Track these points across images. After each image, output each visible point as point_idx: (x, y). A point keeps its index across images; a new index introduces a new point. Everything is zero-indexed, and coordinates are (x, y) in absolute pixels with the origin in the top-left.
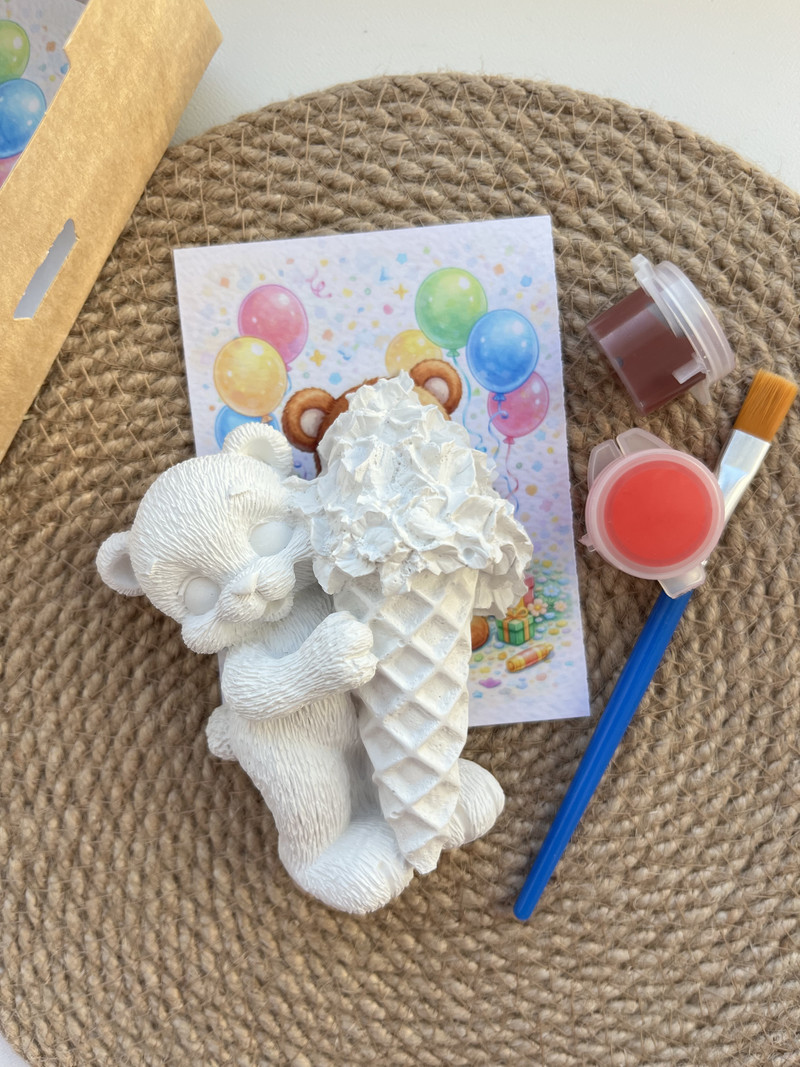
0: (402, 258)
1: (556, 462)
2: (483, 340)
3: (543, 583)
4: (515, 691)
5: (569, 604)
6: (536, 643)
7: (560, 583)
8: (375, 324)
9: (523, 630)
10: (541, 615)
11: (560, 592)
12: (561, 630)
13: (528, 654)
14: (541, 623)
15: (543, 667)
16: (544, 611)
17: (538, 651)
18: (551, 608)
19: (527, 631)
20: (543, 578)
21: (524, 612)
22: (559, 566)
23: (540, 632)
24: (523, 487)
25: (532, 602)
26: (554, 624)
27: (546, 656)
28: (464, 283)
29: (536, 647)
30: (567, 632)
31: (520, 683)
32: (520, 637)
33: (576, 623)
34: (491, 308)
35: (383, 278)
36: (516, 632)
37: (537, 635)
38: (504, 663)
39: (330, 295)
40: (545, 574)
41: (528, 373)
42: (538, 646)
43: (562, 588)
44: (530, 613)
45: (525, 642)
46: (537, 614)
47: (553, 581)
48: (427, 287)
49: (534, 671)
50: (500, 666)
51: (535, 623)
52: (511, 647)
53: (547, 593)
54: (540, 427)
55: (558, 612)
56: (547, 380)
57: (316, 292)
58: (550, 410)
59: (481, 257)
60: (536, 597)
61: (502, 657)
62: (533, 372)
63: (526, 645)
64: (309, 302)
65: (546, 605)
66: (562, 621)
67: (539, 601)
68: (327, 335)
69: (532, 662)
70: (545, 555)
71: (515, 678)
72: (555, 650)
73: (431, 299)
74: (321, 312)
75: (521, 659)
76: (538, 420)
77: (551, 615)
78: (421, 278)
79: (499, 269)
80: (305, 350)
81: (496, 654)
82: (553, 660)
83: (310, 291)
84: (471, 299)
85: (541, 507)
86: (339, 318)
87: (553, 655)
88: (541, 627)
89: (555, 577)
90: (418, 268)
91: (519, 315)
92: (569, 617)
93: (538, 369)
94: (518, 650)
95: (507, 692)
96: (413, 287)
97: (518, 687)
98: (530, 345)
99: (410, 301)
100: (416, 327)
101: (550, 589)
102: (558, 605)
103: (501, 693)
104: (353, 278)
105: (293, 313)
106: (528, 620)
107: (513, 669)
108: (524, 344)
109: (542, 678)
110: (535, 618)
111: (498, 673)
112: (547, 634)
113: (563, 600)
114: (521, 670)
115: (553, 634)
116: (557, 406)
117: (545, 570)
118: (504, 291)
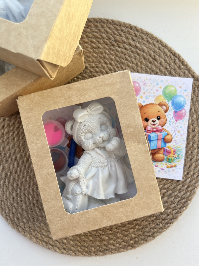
0: (162, 81)
1: (185, 127)
2: (175, 100)
3: (177, 151)
4: (167, 172)
5: (182, 157)
6: (173, 163)
8: (154, 93)
10: (176, 158)
11: (181, 154)
12: (179, 161)
13: (171, 165)
14: (175, 159)
15: (174, 168)
16: (176, 157)
17: (174, 165)
18: (178, 156)
19: (172, 160)
20: (178, 150)
21: (172, 156)
22: (182, 148)
23: (175, 161)
24: (177, 131)
25: (174, 154)
26: (178, 160)
27: (175, 166)
28: (173, 89)
29: (173, 164)
30: (181, 162)
31: (168, 170)
32: (170, 161)
33: (183, 161)
34: (177, 94)
35: (157, 84)
36: (170, 160)
37: (174, 161)
38: (166, 166)
39: (146, 86)
40: (178, 149)
41: (182, 108)
42: (174, 164)
43: (181, 153)
44: (173, 157)
45: (171, 162)
48: (166, 88)
49: (172, 169)
50: (165, 166)
51: (174, 159)
52: (168, 163)
53: (178, 153)
54: (183, 119)
55: (179, 158)
56: (186, 110)
57: (144, 85)
58: (186, 116)
59: (177, 84)
60: (175, 154)
61: (166, 164)
62: (184, 108)
63: (171, 163)
64: (142, 86)
66: (180, 160)
67: (176, 155)
68: (144, 93)
69: (172, 167)
70: (179, 145)
71: (168, 169)
72: (177, 165)
73: (166, 90)
74: (144, 89)
75: (170, 166)
76: (183, 118)
77: (178, 158)
78: (165, 86)
79: (180, 87)
80: (139, 95)
82: (177, 167)
83: (142, 84)
84: (174, 92)
85: (180, 136)
86: (147, 90)
87: (177, 166)
88: (175, 160)
89: (180, 150)
90: (164, 84)
91: (183, 97)
92: (181, 159)
93: (185, 108)
94: (170, 164)
95: (165, 172)
96: (163, 87)
97: (168, 171)
98: (184, 103)
99: (162, 90)
100: (162, 95)
101: (179, 153)
102: (180, 156)
103: (164, 172)
104: (151, 83)
105: (138, 88)
106: (173, 158)
107: (168, 167)
108: (183, 102)
109: (173, 170)
110: (174, 158)
111: (164, 167)
112: (176, 162)
113: (181, 155)
114: (169, 168)
115: (178, 162)
116: (187, 116)
117: (178, 148)
118: (181, 92)
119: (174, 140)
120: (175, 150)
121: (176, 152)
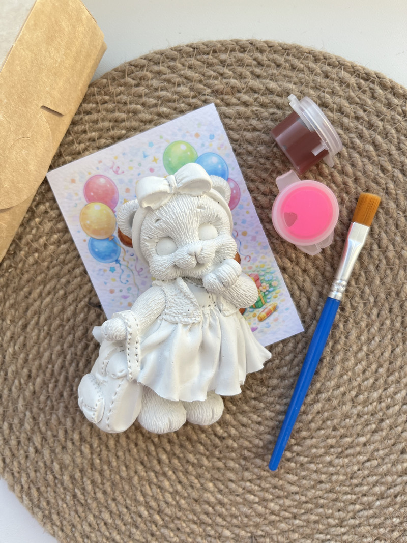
0: (151, 145)
1: (252, 217)
3: (263, 275)
4: (266, 329)
5: (279, 282)
6: (268, 304)
7: (272, 273)
9: (260, 300)
10: (267, 291)
11: (273, 277)
12: (278, 295)
13: (266, 311)
14: (268, 294)
15: (275, 315)
16: (268, 288)
17: (270, 308)
18: (270, 286)
19: (262, 300)
20: (263, 273)
22: (268, 265)
23: (269, 299)
24: (240, 233)
25: (261, 286)
26: (274, 293)
27: (275, 309)
28: (183, 147)
30: (282, 294)
31: (267, 325)
32: (260, 303)
33: (284, 290)
34: (200, 155)
35: (145, 156)
37: (268, 300)
38: (256, 318)
39: (123, 172)
40: (263, 271)
42: (270, 305)
43: (273, 275)
44: (261, 291)
45: (263, 305)
46: (265, 291)
47: (267, 273)
48: (166, 154)
49: (272, 318)
50: (255, 320)
51: (265, 295)
52: (258, 310)
53: (266, 279)
54: (239, 203)
55: (275, 287)
56: (236, 180)
57: (116, 172)
58: (242, 193)
59: (187, 132)
60: (262, 283)
61: (255, 316)
62: (228, 178)
63: (264, 307)
64: (114, 178)
65: (268, 285)
66: (277, 291)
67: (264, 284)
68: (128, 191)
69: (269, 314)
70: (260, 262)
71: (263, 323)
72: (278, 305)
73: (170, 159)
74: (121, 181)
75: (264, 314)
76: (237, 200)
77: (271, 289)
78: (162, 151)
79: (197, 136)
80: (119, 200)
81: (251, 315)
82: (279, 310)
83: (113, 173)
84: (190, 153)
85: (251, 240)
86: (130, 181)
87: (278, 307)
88: (268, 296)
89: (268, 271)
90: (160, 147)
91: (213, 154)
92: (280, 287)
93: (231, 176)
94: (261, 310)
95: (262, 331)
96: (160, 156)
97: (266, 327)
98: (223, 166)
99: (161, 163)
101: (267, 277)
102: (274, 284)
103: (259, 332)
104: (131, 161)
105: (108, 186)
106: (261, 294)
107: (261, 320)
108: (220, 167)
109: (276, 320)
110: (264, 293)
111: (255, 323)
112: (272, 299)
113: (275, 280)
114: (265, 319)
115: (275, 298)
116: (244, 191)
117: (263, 269)
118: (203, 145)
119: (244, 257)
120: (257, 275)
121: (262, 278)
